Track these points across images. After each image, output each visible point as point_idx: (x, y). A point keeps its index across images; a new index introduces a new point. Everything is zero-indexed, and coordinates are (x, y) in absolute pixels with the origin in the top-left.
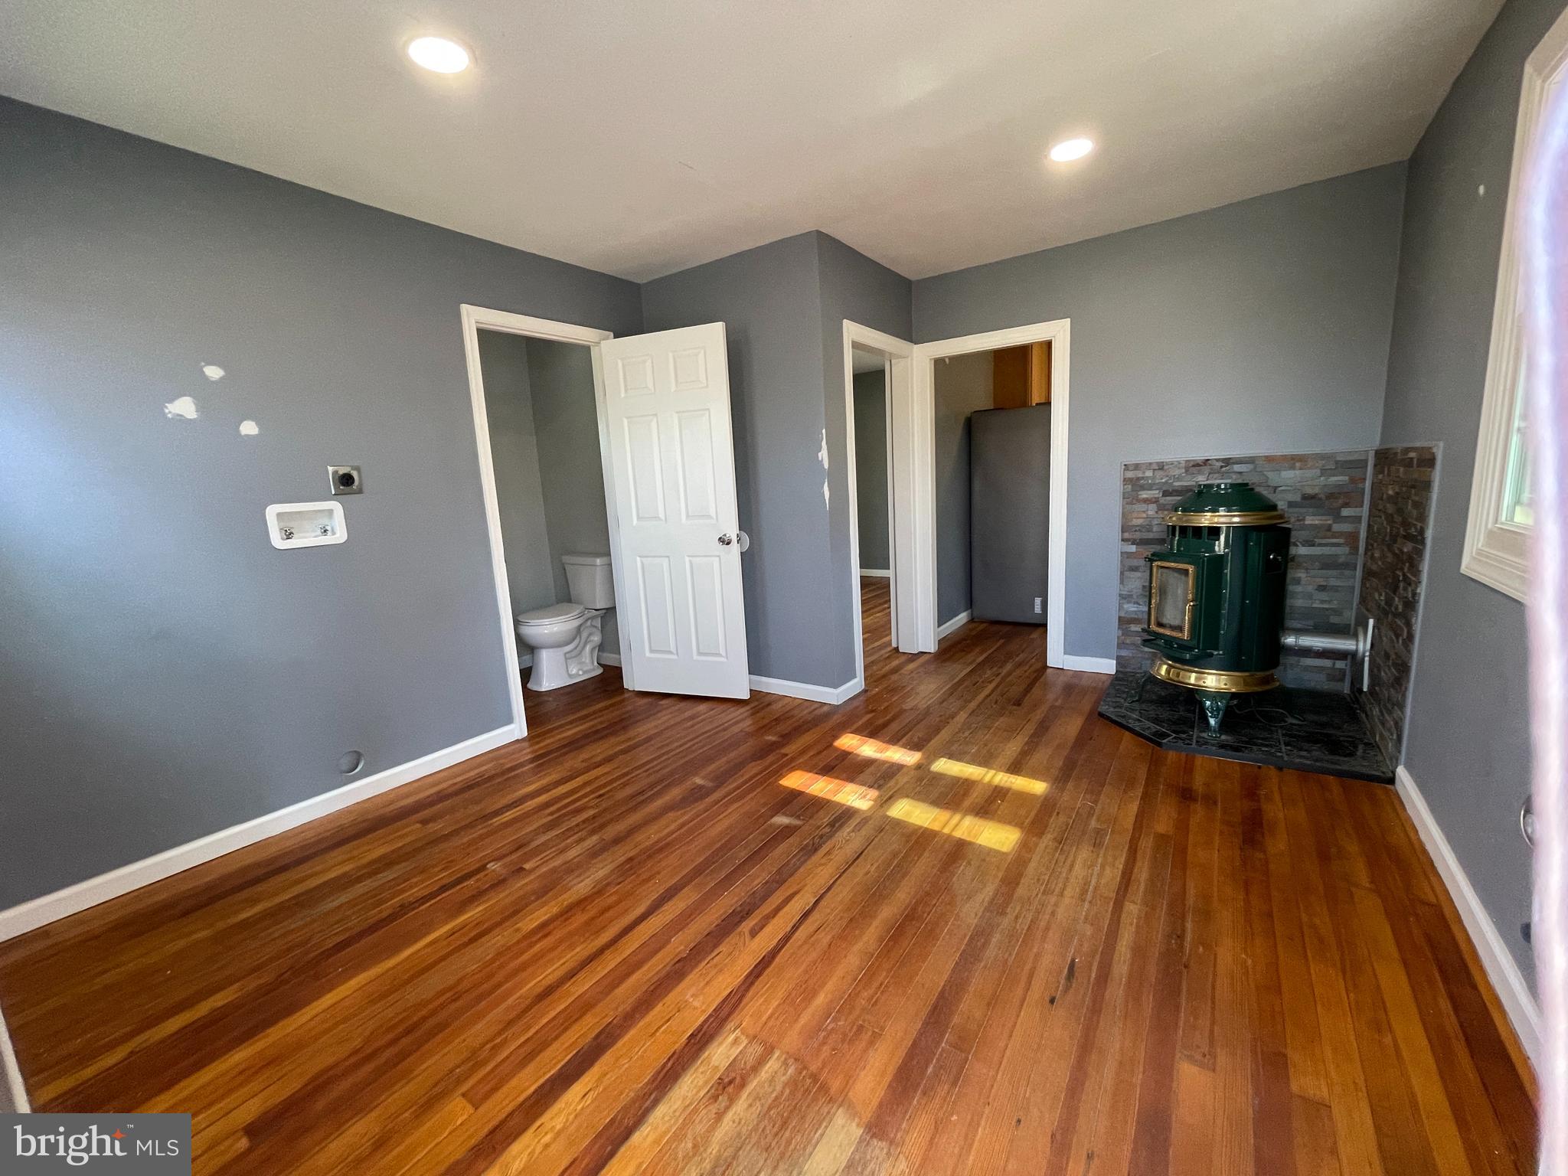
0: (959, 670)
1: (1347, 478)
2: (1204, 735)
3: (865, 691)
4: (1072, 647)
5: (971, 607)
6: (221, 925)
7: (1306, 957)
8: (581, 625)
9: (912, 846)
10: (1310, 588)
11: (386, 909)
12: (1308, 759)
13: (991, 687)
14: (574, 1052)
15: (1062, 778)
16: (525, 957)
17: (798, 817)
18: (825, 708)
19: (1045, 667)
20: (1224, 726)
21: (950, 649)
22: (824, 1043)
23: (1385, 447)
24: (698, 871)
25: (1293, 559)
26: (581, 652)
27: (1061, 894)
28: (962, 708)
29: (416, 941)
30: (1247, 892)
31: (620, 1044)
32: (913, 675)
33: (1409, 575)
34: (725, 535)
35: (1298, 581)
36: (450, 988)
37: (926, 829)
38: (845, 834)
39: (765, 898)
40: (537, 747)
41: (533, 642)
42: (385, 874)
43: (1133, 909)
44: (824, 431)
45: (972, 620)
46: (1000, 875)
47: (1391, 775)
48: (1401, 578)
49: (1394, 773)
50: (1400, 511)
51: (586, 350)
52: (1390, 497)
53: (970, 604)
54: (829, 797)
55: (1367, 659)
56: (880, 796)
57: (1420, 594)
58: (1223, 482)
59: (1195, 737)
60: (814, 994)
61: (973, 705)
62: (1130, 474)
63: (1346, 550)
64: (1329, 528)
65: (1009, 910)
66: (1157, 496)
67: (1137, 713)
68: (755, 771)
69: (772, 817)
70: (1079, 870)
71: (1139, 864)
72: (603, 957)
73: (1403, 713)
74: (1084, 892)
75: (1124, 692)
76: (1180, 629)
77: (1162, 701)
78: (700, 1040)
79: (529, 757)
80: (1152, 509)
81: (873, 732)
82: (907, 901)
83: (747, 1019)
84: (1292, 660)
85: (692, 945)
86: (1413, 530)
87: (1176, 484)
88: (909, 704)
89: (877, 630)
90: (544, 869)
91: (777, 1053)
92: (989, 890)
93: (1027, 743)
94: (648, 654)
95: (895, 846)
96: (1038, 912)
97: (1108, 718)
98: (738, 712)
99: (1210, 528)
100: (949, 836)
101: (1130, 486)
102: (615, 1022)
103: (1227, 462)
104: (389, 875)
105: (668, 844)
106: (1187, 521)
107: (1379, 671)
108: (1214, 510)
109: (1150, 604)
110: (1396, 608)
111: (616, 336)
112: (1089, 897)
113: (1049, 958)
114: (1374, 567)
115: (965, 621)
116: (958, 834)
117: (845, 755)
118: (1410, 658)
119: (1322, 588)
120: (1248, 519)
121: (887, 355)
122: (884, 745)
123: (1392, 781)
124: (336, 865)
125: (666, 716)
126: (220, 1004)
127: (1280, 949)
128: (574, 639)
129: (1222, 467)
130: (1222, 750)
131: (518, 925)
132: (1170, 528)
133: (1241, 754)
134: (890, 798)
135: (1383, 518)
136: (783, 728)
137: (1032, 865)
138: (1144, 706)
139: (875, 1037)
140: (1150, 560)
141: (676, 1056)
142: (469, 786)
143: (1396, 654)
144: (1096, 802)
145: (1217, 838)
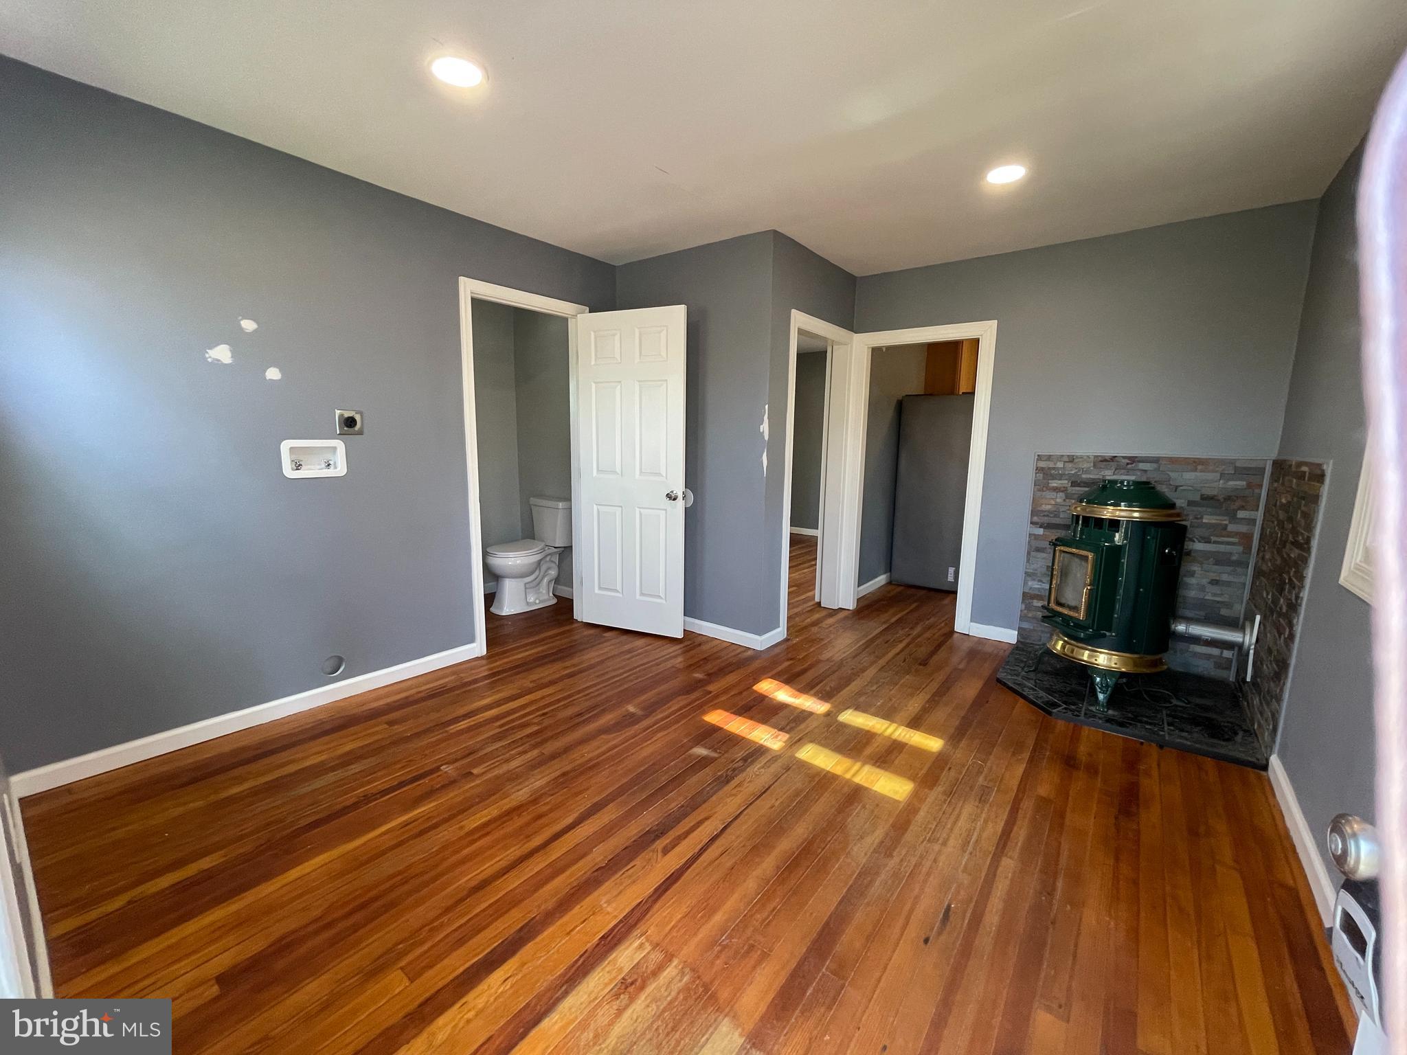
0: (875, 627)
1: (1245, 483)
2: (1093, 708)
3: (786, 640)
4: (978, 616)
5: (890, 571)
6: (213, 798)
7: (1165, 925)
8: (541, 560)
9: (814, 787)
10: (1205, 581)
11: (350, 799)
12: (1187, 739)
13: (901, 646)
14: (500, 941)
15: (955, 737)
16: (466, 852)
17: (715, 751)
18: (749, 653)
19: (952, 632)
20: (1111, 702)
21: (867, 608)
22: (717, 957)
23: (1282, 458)
24: (621, 791)
25: (1189, 553)
26: (539, 584)
27: (944, 844)
28: (872, 663)
29: (374, 829)
30: (1117, 859)
31: (539, 938)
32: (831, 629)
33: (1294, 579)
34: (672, 492)
35: (1192, 574)
36: (400, 873)
37: (828, 772)
38: (756, 769)
39: (678, 820)
40: (492, 665)
41: (498, 572)
42: (353, 766)
43: (1009, 864)
44: (767, 406)
45: (890, 583)
46: (891, 821)
47: (1264, 762)
48: (1287, 581)
49: (1267, 760)
50: (1290, 519)
51: (564, 321)
52: (1282, 505)
53: (889, 568)
54: (743, 734)
55: (1252, 652)
56: (790, 738)
57: (1302, 598)
58: (1127, 478)
59: (1084, 708)
60: (714, 911)
61: (882, 662)
62: (1042, 464)
63: (1240, 549)
64: (1225, 527)
65: (895, 854)
66: (1066, 485)
67: (1033, 682)
68: (682, 704)
69: (691, 748)
70: (963, 823)
71: (1019, 823)
72: (531, 860)
73: (1279, 705)
74: (966, 843)
75: (1022, 661)
76: (1076, 609)
77: (1056, 673)
78: (611, 941)
79: (486, 673)
80: (1060, 498)
81: (789, 678)
82: (805, 836)
83: (652, 928)
84: (1181, 645)
85: (610, 857)
86: (1300, 538)
87: (1084, 476)
88: (826, 655)
89: (802, 585)
90: (490, 775)
91: (675, 962)
92: (879, 833)
93: (928, 701)
94: (597, 591)
95: (799, 785)
96: (922, 857)
97: (1005, 684)
98: (671, 650)
99: (1111, 521)
100: (848, 782)
101: (1041, 475)
102: (537, 918)
103: (1133, 460)
104: (355, 768)
105: (598, 764)
106: (1090, 512)
107: (1262, 664)
108: (1117, 505)
109: (1051, 584)
110: (1281, 608)
111: (590, 312)
112: (970, 848)
113: (927, 902)
114: (1264, 568)
115: (883, 583)
116: (857, 780)
117: (762, 698)
118: (1290, 655)
119: (1214, 582)
120: (1145, 515)
121: (829, 341)
122: (797, 693)
123: (1265, 767)
124: (314, 755)
125: (609, 647)
126: (206, 867)
127: (1143, 914)
128: (532, 573)
129: (1128, 464)
130: (1108, 724)
131: (462, 823)
132: (1075, 517)
133: (1124, 729)
134: (800, 740)
135: (1276, 523)
136: (709, 667)
137: (922, 813)
138: (1039, 675)
139: (765, 956)
140: (1054, 544)
141: (587, 955)
142: (432, 695)
143: (1278, 651)
144: (984, 761)
145: (1095, 805)
